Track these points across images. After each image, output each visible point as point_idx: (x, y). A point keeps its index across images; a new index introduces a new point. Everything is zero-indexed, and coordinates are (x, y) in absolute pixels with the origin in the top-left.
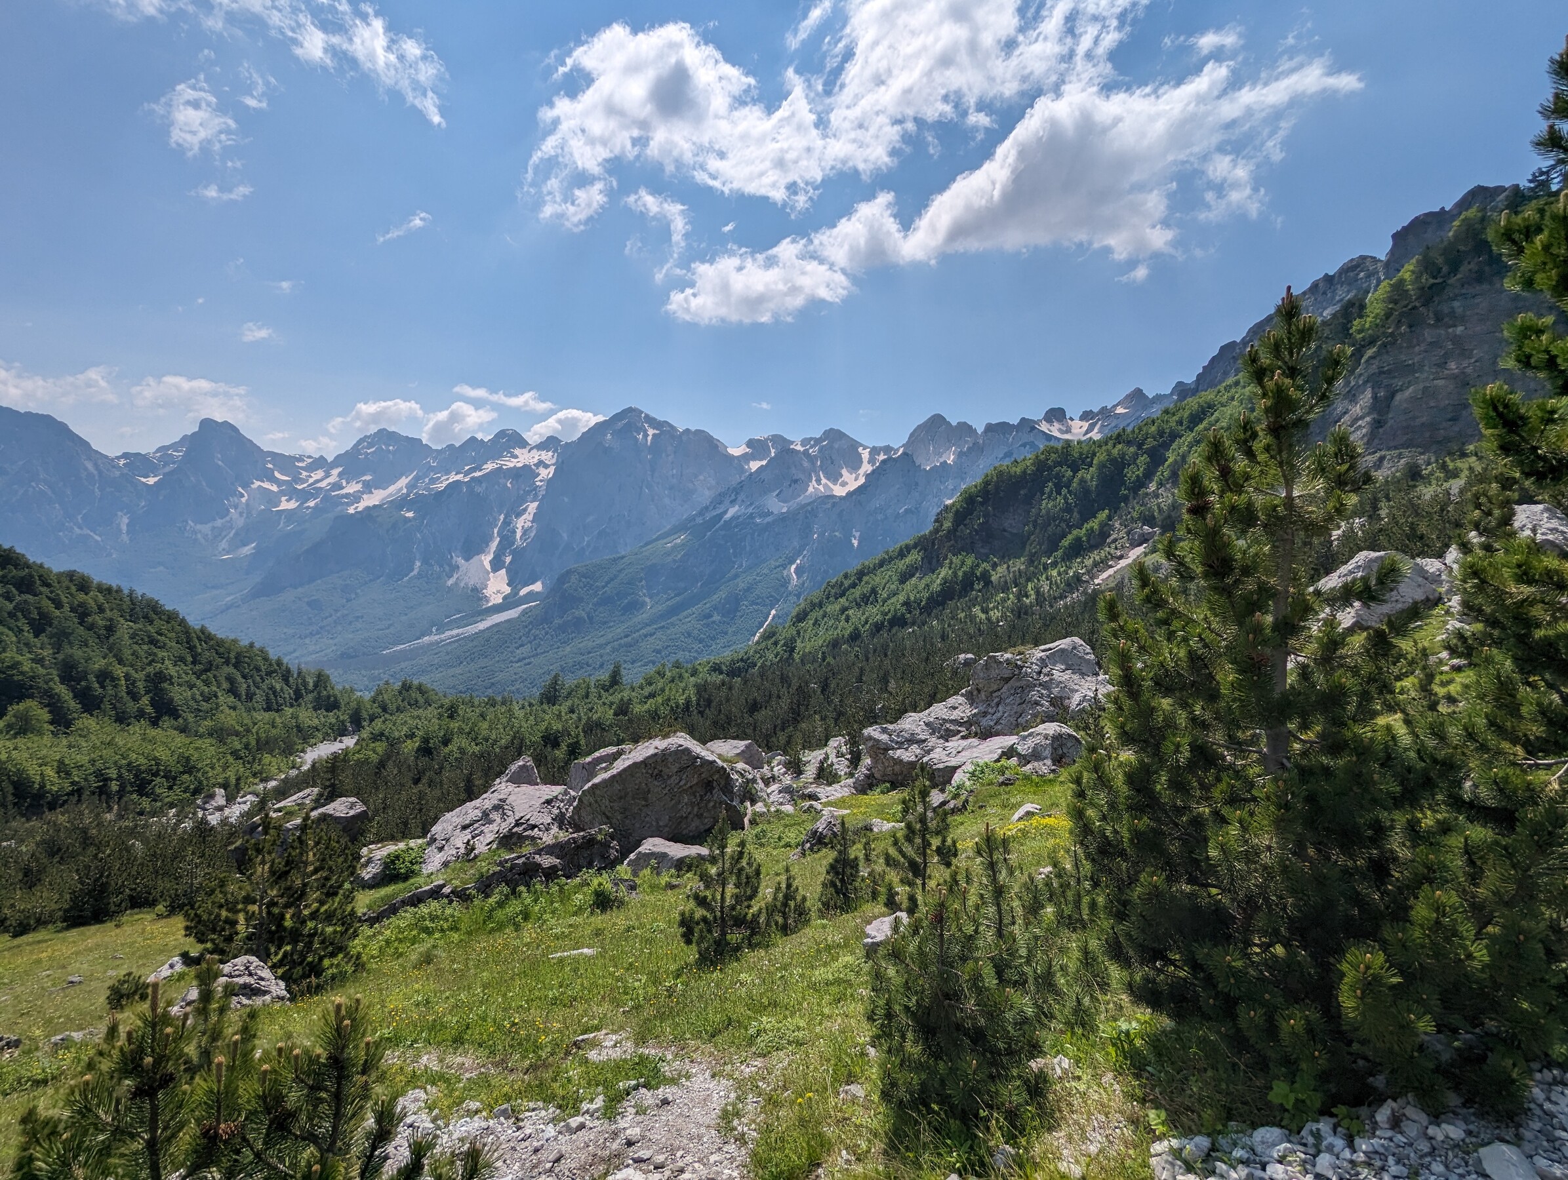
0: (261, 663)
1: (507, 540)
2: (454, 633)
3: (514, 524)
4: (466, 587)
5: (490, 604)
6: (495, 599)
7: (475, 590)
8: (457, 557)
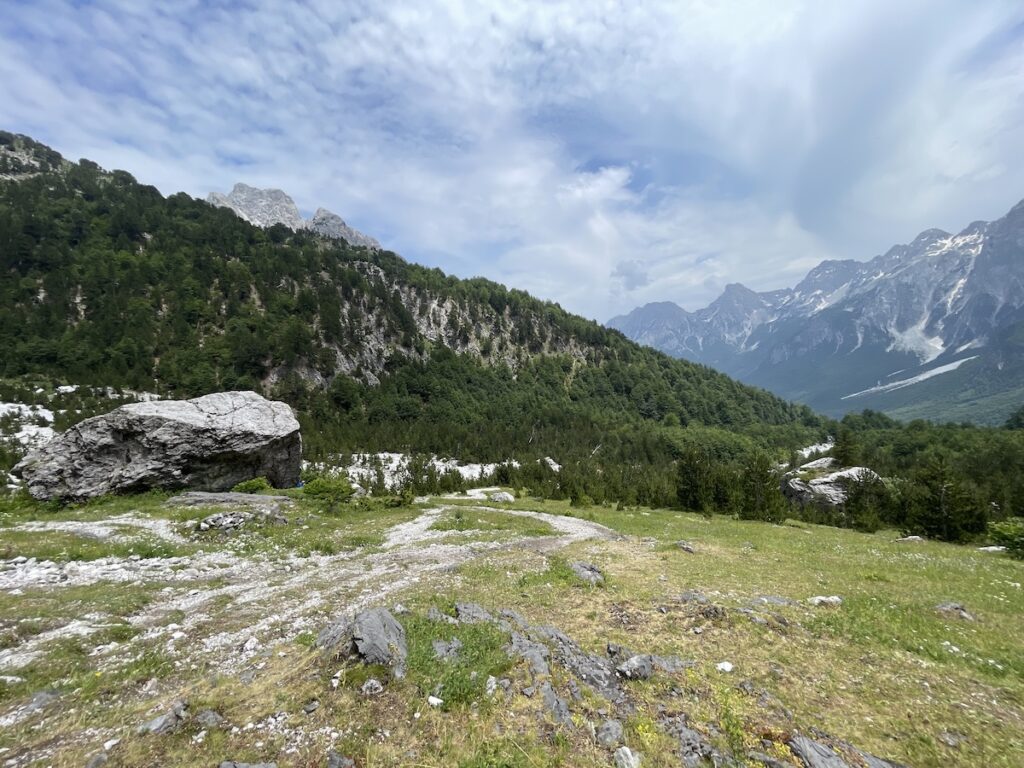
0: (769, 399)
1: (938, 313)
2: (897, 383)
3: (943, 299)
4: (903, 351)
5: (928, 361)
6: (932, 357)
7: (911, 353)
8: (893, 331)
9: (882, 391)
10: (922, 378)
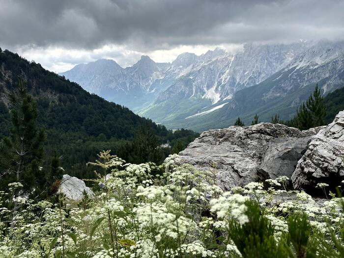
1: (219, 83)
2: (204, 112)
3: (222, 77)
4: (207, 99)
5: (215, 103)
6: (216, 102)
7: (210, 99)
8: (205, 89)
9: (199, 116)
10: (212, 110)
